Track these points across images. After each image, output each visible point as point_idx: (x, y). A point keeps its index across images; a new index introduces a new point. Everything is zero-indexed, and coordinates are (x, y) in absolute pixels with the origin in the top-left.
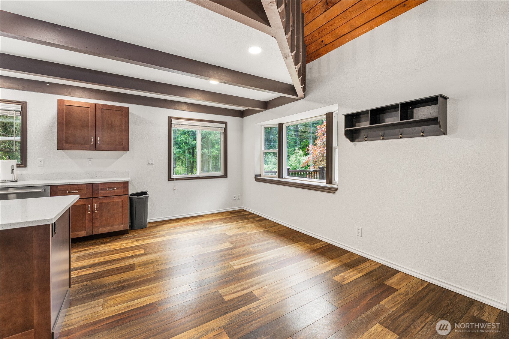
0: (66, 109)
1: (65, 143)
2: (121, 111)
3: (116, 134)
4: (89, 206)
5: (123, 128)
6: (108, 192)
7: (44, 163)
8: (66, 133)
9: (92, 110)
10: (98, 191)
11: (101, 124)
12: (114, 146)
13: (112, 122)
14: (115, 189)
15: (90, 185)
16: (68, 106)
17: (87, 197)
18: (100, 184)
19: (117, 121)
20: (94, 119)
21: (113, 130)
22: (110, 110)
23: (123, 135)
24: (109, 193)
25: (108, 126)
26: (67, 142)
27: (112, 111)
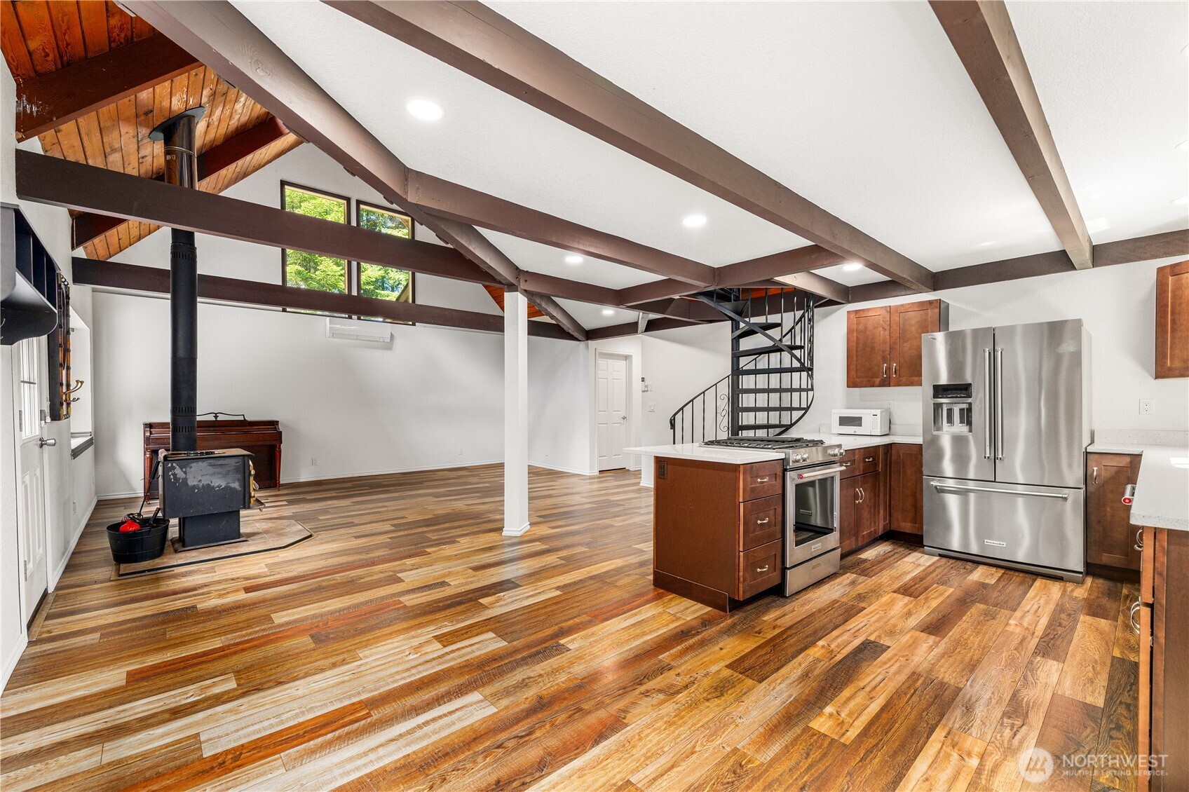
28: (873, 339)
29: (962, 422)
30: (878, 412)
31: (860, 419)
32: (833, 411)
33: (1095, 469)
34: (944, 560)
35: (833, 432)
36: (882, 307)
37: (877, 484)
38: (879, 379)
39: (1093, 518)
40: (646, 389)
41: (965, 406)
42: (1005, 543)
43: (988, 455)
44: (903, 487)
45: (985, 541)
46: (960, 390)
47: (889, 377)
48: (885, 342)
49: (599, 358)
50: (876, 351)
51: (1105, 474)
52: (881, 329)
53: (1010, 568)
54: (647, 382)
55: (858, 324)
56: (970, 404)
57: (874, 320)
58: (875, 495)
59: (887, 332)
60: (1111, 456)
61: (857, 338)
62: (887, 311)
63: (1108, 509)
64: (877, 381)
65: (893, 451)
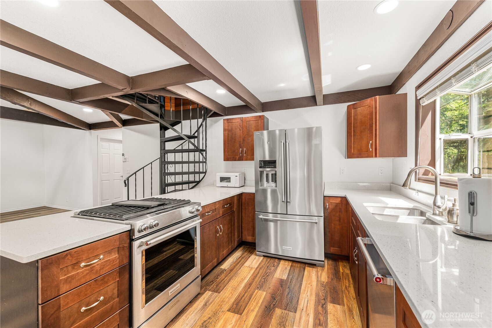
28: (235, 135)
29: (272, 181)
30: (237, 174)
31: (229, 178)
32: (217, 174)
33: (327, 204)
34: (265, 259)
35: (217, 186)
36: (239, 118)
37: (233, 219)
38: (238, 157)
39: (327, 230)
40: (125, 161)
41: (274, 172)
42: (291, 248)
43: (283, 200)
44: (248, 217)
45: (283, 247)
46: (272, 163)
47: (243, 156)
48: (240, 137)
49: (101, 141)
50: (237, 141)
51: (332, 207)
52: (239, 129)
53: (294, 261)
54: (126, 156)
55: (228, 126)
56: (276, 171)
57: (235, 124)
58: (231, 226)
59: (241, 131)
60: (333, 198)
61: (228, 134)
62: (241, 120)
63: (333, 225)
64: (237, 157)
65: (243, 197)
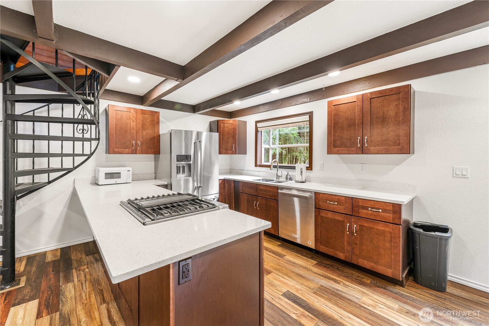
0: (334, 110)
1: (333, 146)
2: (397, 95)
3: (390, 129)
4: (348, 224)
5: (401, 119)
6: (370, 212)
7: (323, 166)
8: (334, 135)
9: (359, 104)
10: (357, 208)
11: (369, 119)
12: (386, 147)
13: (384, 113)
14: (380, 211)
15: (349, 198)
16: (336, 106)
17: (346, 213)
18: (360, 200)
19: (391, 110)
20: (361, 114)
21: (386, 124)
22: (380, 98)
23: (400, 130)
24: (371, 215)
25: (378, 120)
26: (335, 146)
27: (383, 97)
28: (126, 126)
32: (101, 170)
35: (100, 184)
36: (132, 108)
38: (130, 149)
47: (136, 149)
48: (133, 129)
50: (128, 133)
52: (131, 120)
55: (116, 114)
57: (127, 114)
61: (116, 123)
62: (135, 111)
